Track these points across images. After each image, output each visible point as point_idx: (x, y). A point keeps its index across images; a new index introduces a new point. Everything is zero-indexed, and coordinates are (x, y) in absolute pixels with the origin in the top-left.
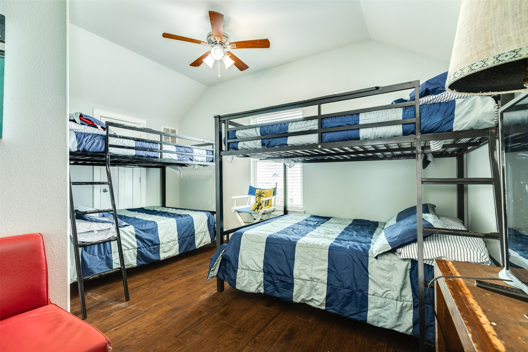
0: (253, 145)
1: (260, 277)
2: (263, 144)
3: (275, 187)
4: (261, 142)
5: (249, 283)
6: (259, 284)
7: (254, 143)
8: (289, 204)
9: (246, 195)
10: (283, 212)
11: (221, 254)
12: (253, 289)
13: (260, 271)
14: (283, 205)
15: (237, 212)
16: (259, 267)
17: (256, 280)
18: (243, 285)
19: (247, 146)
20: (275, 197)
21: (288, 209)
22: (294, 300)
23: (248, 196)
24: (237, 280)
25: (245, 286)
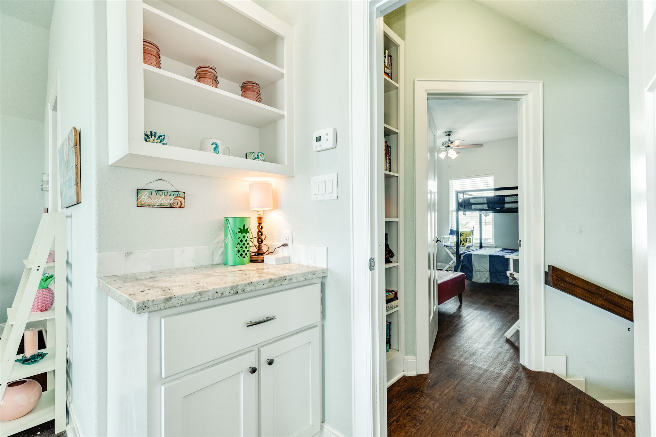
0: (482, 207)
1: (488, 274)
2: (489, 207)
3: (472, 230)
4: (488, 206)
5: (481, 278)
6: (487, 278)
7: (483, 206)
8: (483, 242)
9: (447, 235)
10: (479, 247)
11: (461, 264)
12: (483, 281)
13: (487, 272)
14: (479, 241)
15: (445, 247)
16: (486, 270)
17: (485, 276)
18: (477, 279)
19: (478, 207)
20: (473, 237)
21: (483, 245)
22: (509, 283)
23: (449, 236)
24: (473, 276)
25: (478, 279)
